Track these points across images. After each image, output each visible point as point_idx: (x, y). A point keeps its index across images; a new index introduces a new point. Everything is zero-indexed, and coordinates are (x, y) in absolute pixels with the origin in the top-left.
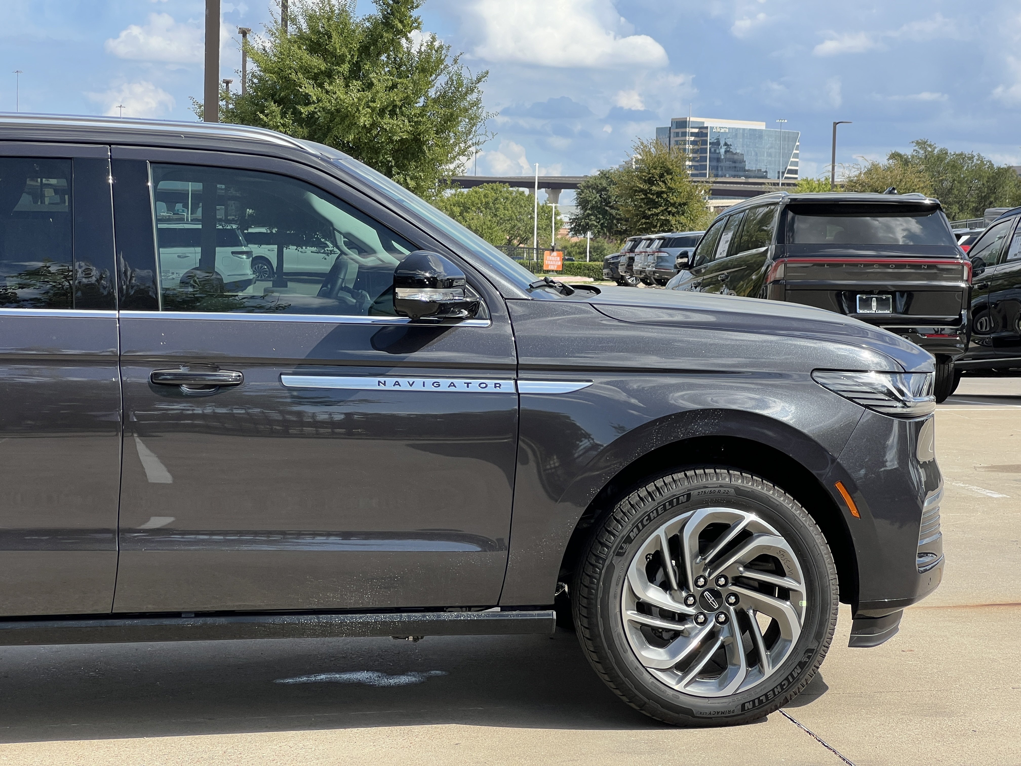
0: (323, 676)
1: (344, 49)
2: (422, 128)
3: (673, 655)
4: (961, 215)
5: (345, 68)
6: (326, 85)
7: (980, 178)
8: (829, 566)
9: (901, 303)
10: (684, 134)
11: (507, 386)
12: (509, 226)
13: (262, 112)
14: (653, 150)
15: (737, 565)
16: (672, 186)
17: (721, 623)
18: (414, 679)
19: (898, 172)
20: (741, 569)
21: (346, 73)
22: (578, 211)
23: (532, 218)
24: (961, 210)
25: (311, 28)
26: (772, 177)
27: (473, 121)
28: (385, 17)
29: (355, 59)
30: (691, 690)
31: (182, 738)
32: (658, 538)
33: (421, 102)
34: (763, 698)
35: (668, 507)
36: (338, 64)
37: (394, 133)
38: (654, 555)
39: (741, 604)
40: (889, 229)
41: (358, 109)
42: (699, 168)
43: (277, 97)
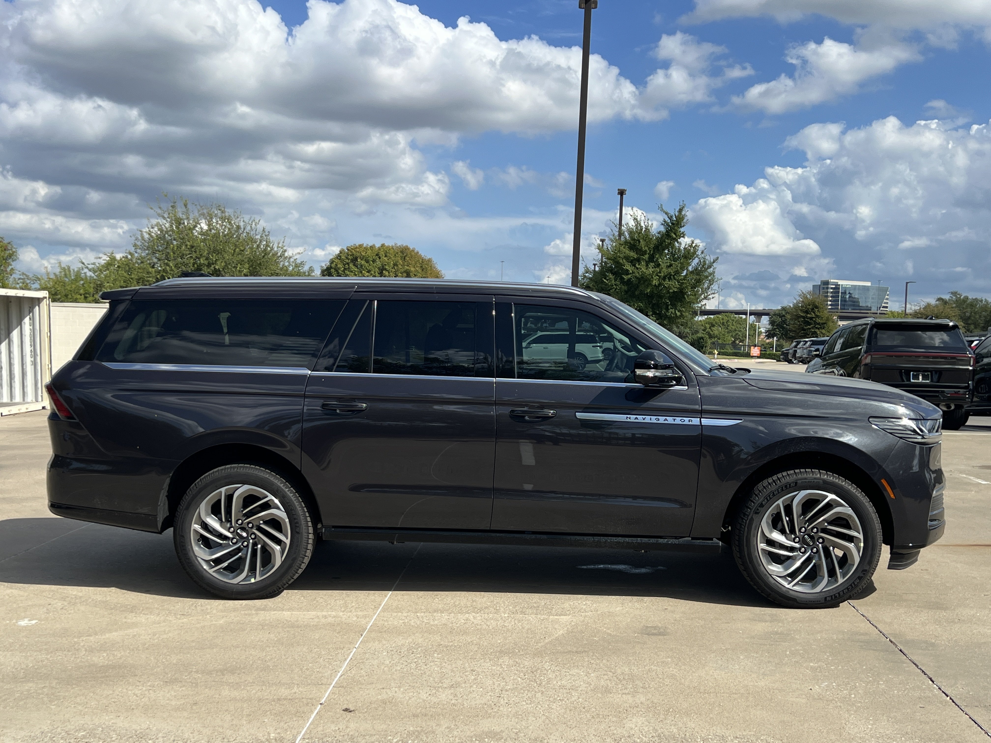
0: (602, 566)
1: (646, 248)
2: (684, 285)
3: (786, 569)
4: (975, 330)
5: (647, 256)
6: (637, 266)
7: (986, 311)
8: (877, 525)
9: (935, 377)
10: (827, 288)
11: (695, 421)
12: (734, 334)
13: (605, 279)
14: (808, 296)
15: (823, 522)
16: (819, 314)
17: (814, 553)
18: (648, 571)
19: (942, 307)
20: (826, 524)
21: (647, 259)
22: (770, 327)
23: (746, 330)
24: (976, 328)
25: (630, 237)
26: (874, 310)
27: (711, 283)
28: (667, 231)
29: (652, 252)
30: (796, 588)
31: (526, 594)
32: (778, 505)
33: (685, 273)
34: (837, 595)
35: (784, 489)
36: (643, 255)
37: (671, 288)
38: (776, 514)
39: (825, 543)
40: (932, 338)
41: (652, 277)
42: (835, 305)
43: (613, 272)
